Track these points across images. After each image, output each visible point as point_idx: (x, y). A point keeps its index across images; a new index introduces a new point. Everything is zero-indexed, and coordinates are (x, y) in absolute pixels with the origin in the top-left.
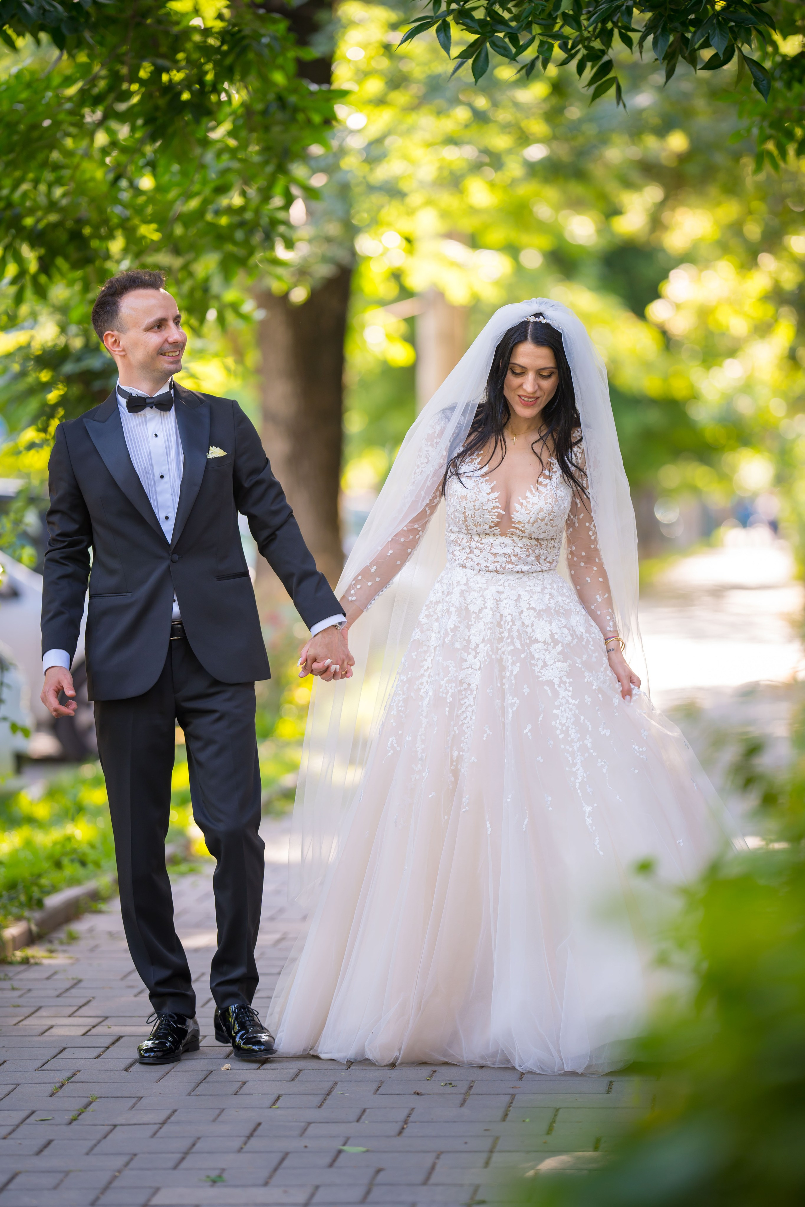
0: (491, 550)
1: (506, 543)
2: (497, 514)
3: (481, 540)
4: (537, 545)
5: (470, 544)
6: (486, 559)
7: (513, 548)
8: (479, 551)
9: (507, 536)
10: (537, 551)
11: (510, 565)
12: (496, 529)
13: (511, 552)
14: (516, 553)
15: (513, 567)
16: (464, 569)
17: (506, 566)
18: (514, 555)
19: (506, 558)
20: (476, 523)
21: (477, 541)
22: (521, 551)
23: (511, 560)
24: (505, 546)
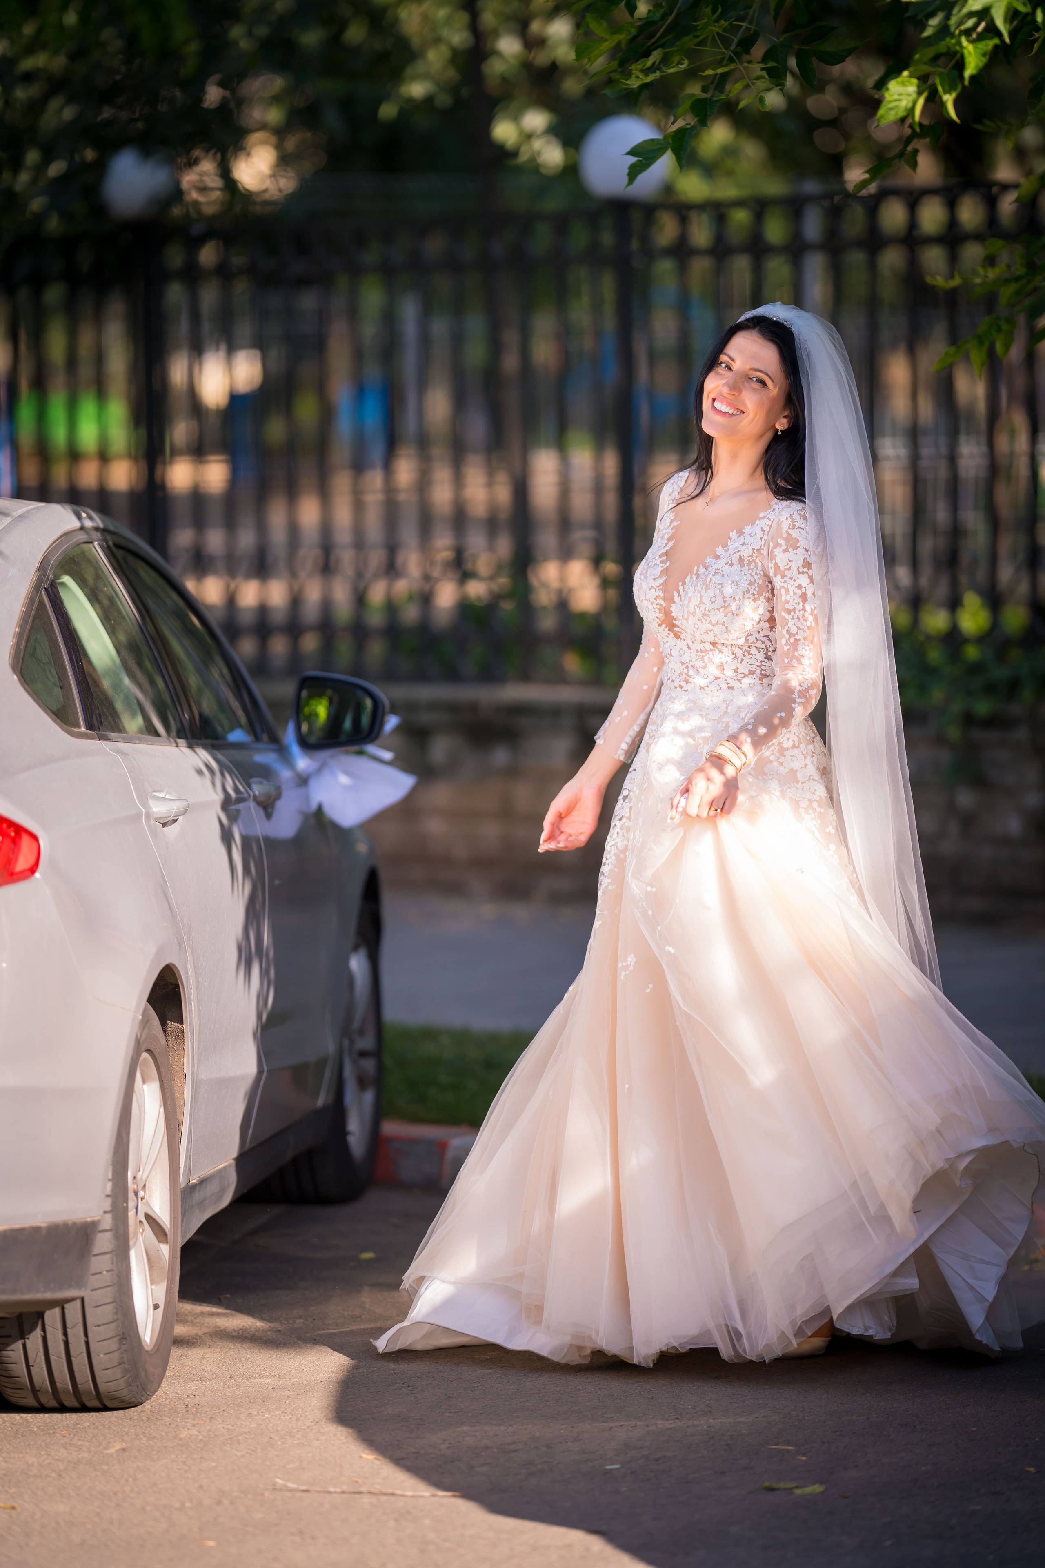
1: (683, 648)
2: (659, 606)
4: (714, 650)
7: (690, 654)
9: (681, 639)
12: (665, 628)
23: (689, 672)
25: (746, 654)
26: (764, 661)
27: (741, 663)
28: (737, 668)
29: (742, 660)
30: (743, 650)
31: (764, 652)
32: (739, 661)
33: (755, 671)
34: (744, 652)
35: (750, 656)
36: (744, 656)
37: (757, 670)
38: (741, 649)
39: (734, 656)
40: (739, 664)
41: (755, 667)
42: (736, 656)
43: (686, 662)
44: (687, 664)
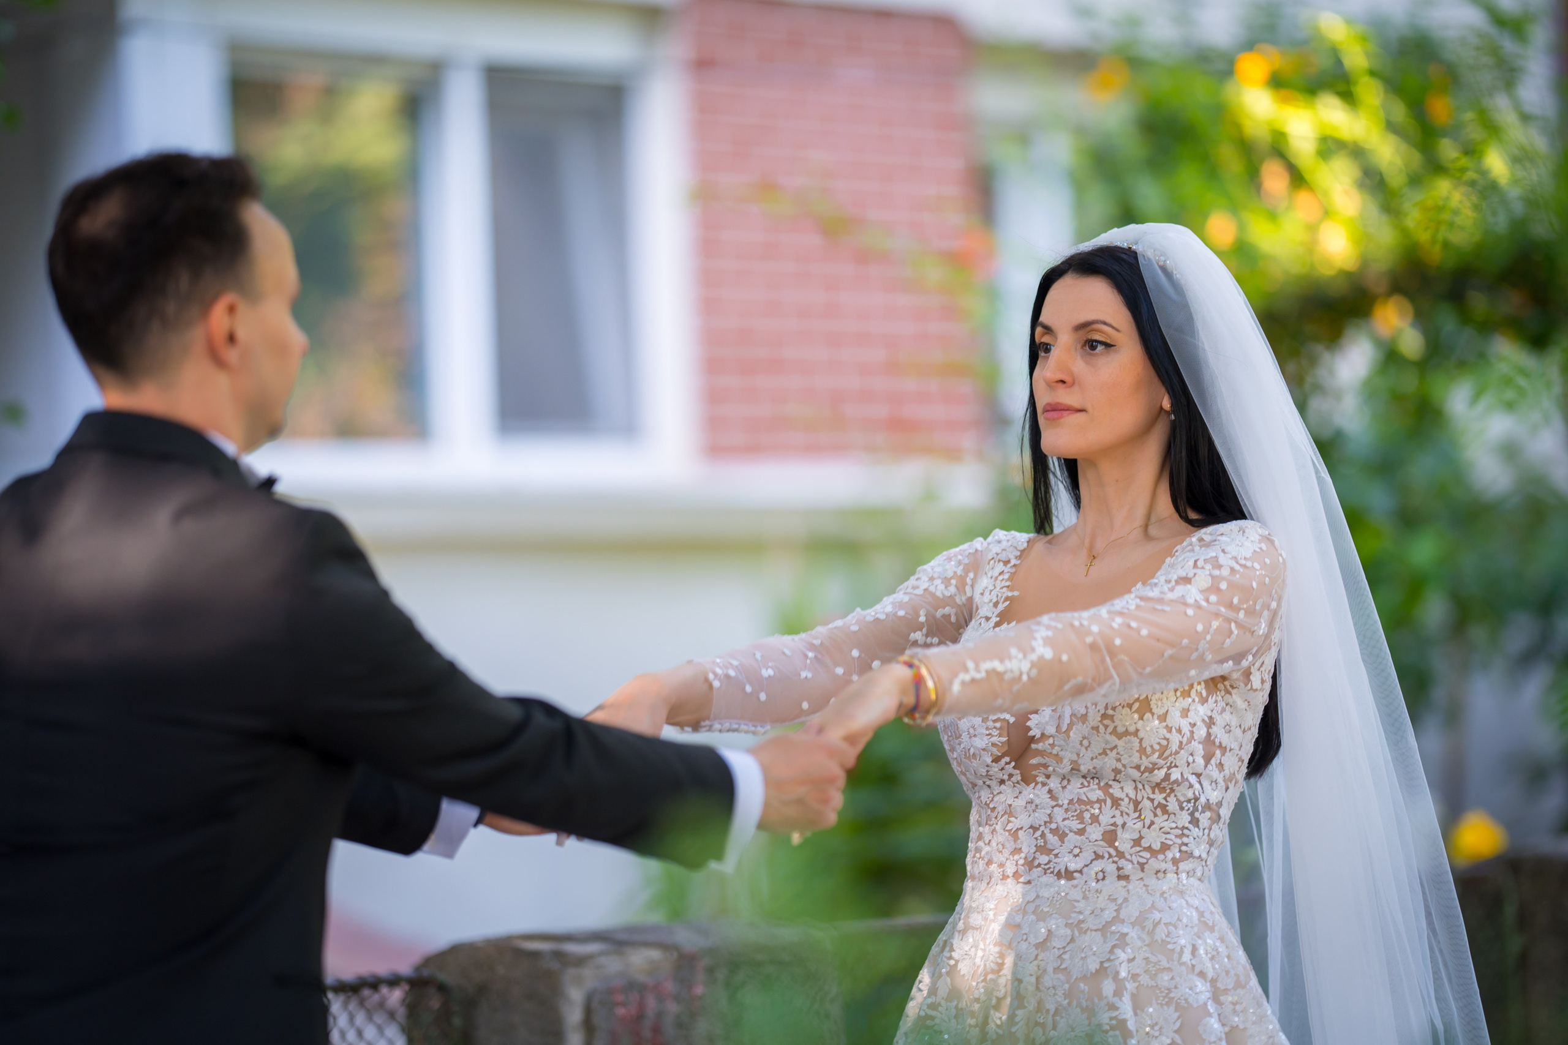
0: (1008, 821)
1: (1037, 801)
2: (1001, 725)
3: (992, 800)
4: (1105, 801)
7: (1049, 812)
8: (990, 828)
9: (1037, 784)
10: (1105, 819)
11: (1044, 856)
12: (1007, 763)
13: (1046, 823)
14: (1053, 826)
15: (1049, 862)
17: (1034, 858)
18: (1052, 831)
19: (1036, 839)
22: (1064, 820)
23: (1045, 842)
24: (1034, 807)
25: (1159, 811)
26: (1187, 828)
27: (1149, 828)
28: (1141, 838)
29: (1152, 823)
30: (1156, 803)
31: (1189, 811)
32: (1147, 825)
33: (1171, 845)
34: (1156, 808)
35: (1166, 817)
36: (1156, 815)
37: (1174, 843)
38: (1152, 800)
39: (1137, 814)
40: (1146, 829)
41: (1173, 837)
42: (1140, 815)
43: (1040, 826)
44: (1042, 828)
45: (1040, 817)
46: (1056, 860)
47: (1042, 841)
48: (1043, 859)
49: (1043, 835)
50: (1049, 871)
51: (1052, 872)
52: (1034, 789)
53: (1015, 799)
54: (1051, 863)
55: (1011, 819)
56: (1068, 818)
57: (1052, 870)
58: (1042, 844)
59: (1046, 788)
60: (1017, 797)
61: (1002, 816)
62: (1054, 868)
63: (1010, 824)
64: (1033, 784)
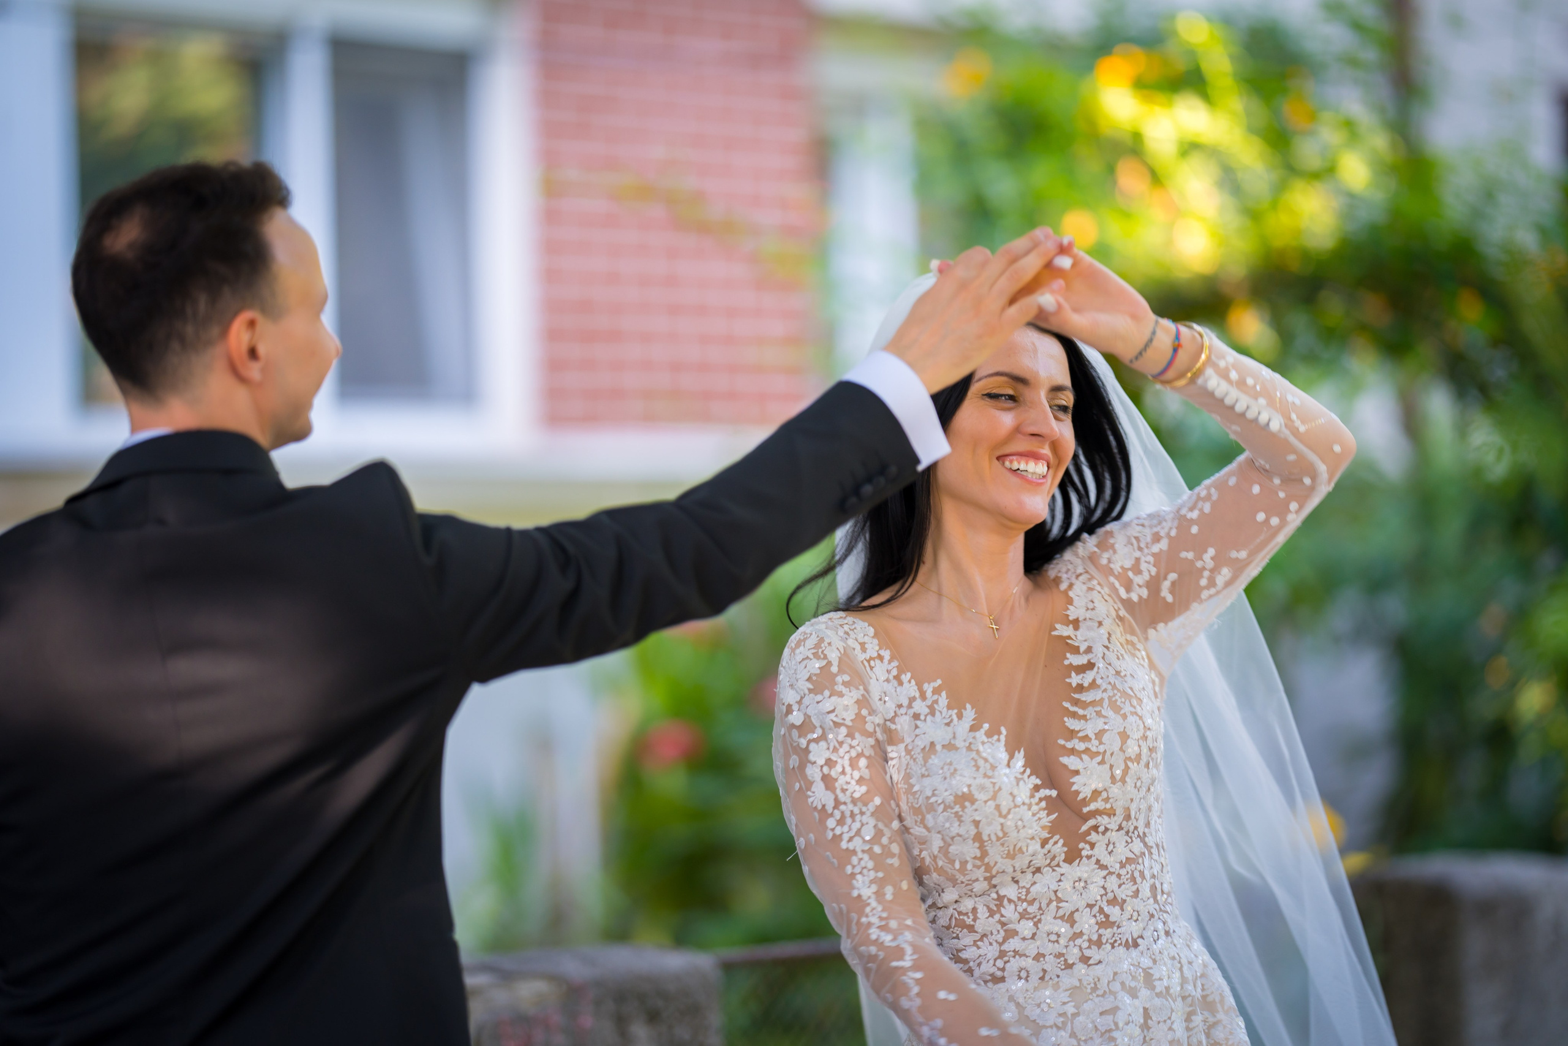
0: (1058, 908)
2: (1043, 804)
5: (1002, 916)
6: (1053, 937)
7: (1102, 883)
8: (1031, 924)
9: (1081, 858)
13: (1101, 896)
15: (1114, 933)
16: (1001, 985)
17: (1099, 937)
18: (1109, 902)
19: (1095, 916)
20: (1011, 848)
21: (1019, 898)
22: (1120, 886)
24: (1083, 885)
43: (1096, 901)
44: (1099, 903)
45: (1094, 892)
46: (1119, 930)
47: (1102, 916)
48: (1107, 933)
49: (1101, 910)
50: (1116, 945)
51: (1120, 944)
52: (1078, 865)
53: (1060, 883)
54: (1116, 935)
55: (1060, 905)
56: (1124, 883)
57: (1119, 942)
58: (1104, 920)
59: (1094, 860)
60: (1060, 880)
61: (1048, 905)
62: (1120, 939)
63: (1061, 910)
64: (1078, 861)
